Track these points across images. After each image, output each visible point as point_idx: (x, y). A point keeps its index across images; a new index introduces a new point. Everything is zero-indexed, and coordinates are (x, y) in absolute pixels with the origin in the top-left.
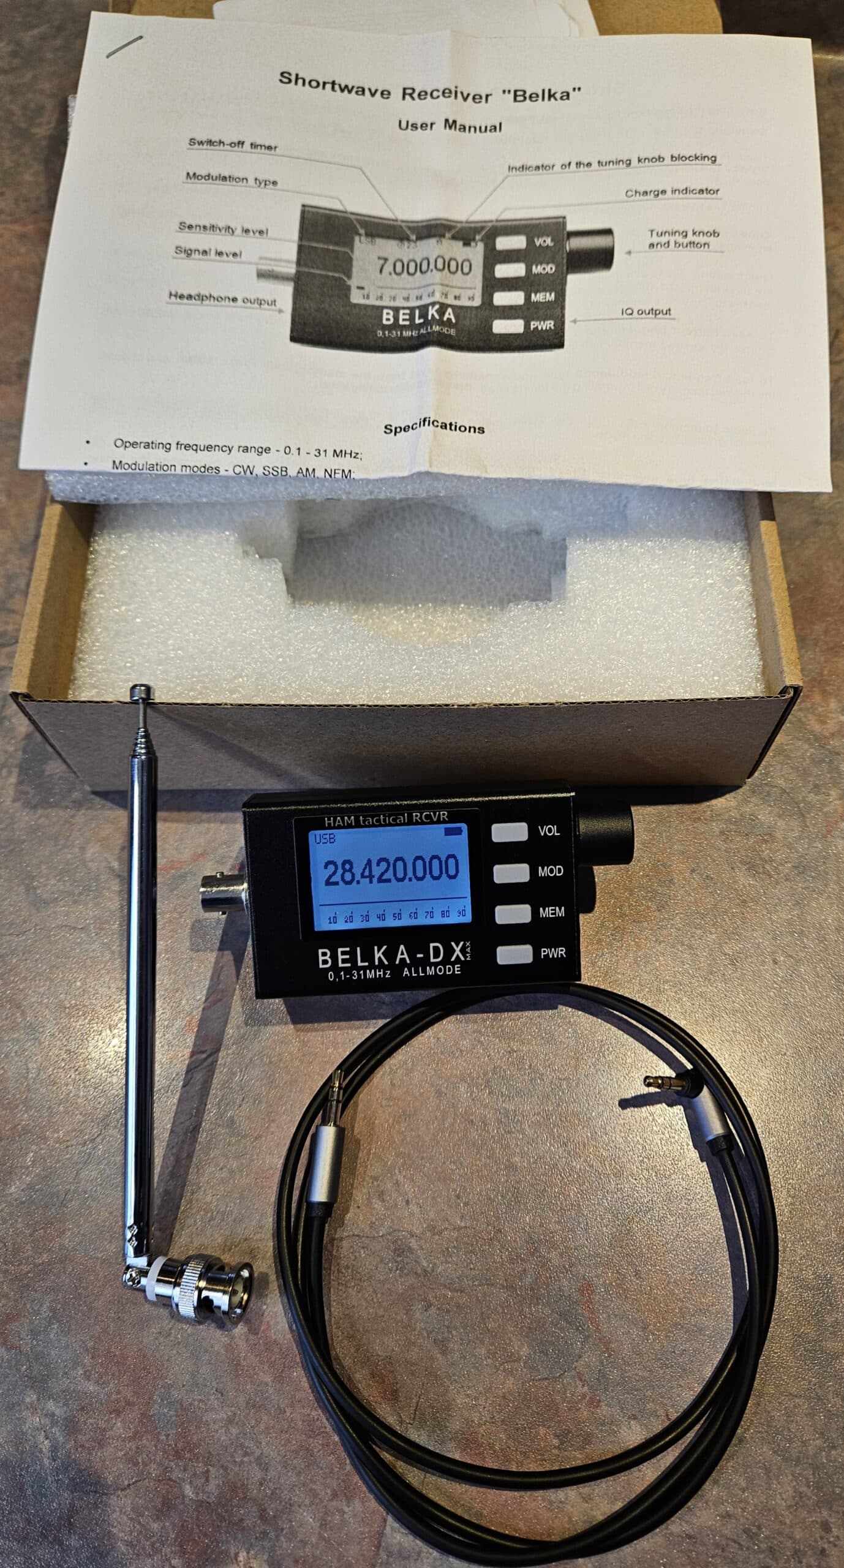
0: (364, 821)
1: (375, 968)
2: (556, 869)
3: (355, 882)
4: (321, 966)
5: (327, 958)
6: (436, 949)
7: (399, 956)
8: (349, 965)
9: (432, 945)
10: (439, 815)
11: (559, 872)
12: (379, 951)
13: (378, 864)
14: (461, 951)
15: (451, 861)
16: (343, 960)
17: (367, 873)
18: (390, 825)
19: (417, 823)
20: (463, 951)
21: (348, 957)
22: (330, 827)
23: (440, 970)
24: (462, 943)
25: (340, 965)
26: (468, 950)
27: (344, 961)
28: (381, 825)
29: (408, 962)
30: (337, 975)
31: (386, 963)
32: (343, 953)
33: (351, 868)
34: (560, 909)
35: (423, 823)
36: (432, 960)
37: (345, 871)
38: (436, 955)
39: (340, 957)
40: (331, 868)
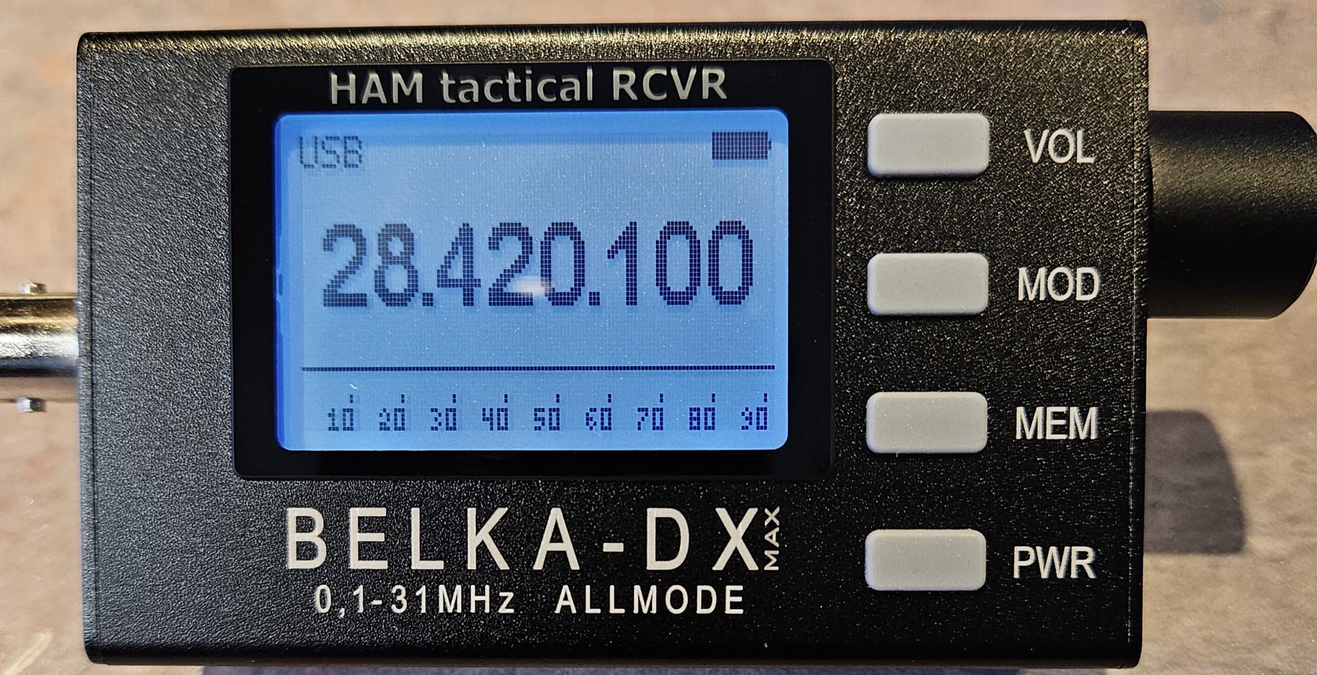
0: (453, 91)
1: (467, 579)
2: (1075, 278)
3: (418, 299)
4: (293, 563)
5: (313, 537)
6: (667, 528)
7: (546, 546)
8: (383, 565)
9: (653, 514)
10: (699, 77)
11: (1088, 289)
12: (480, 525)
13: (494, 245)
14: (747, 538)
15: (730, 248)
16: (362, 545)
17: (457, 272)
18: (537, 105)
19: (625, 103)
20: (754, 538)
21: (379, 537)
22: (344, 106)
23: (677, 599)
24: (751, 513)
25: (355, 563)
26: (771, 537)
27: (366, 551)
28: (507, 106)
29: (574, 565)
30: (342, 598)
31: (503, 565)
32: (366, 524)
33: (410, 247)
34: (1084, 416)
35: (644, 104)
36: (653, 564)
37: (387, 258)
38: (667, 550)
39: (356, 537)
40: (346, 248)
